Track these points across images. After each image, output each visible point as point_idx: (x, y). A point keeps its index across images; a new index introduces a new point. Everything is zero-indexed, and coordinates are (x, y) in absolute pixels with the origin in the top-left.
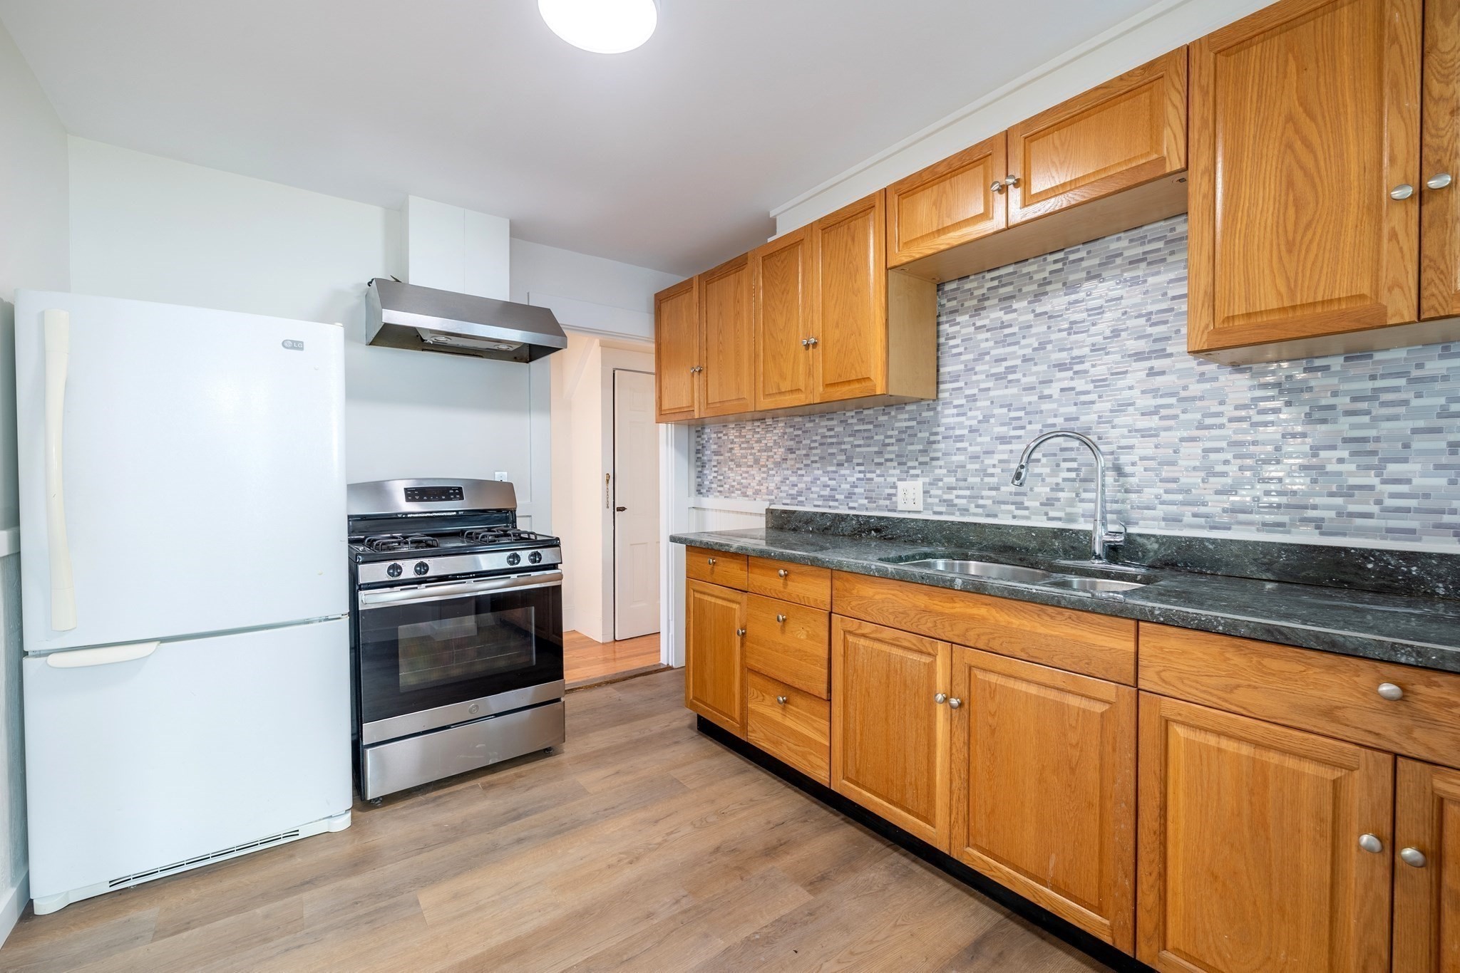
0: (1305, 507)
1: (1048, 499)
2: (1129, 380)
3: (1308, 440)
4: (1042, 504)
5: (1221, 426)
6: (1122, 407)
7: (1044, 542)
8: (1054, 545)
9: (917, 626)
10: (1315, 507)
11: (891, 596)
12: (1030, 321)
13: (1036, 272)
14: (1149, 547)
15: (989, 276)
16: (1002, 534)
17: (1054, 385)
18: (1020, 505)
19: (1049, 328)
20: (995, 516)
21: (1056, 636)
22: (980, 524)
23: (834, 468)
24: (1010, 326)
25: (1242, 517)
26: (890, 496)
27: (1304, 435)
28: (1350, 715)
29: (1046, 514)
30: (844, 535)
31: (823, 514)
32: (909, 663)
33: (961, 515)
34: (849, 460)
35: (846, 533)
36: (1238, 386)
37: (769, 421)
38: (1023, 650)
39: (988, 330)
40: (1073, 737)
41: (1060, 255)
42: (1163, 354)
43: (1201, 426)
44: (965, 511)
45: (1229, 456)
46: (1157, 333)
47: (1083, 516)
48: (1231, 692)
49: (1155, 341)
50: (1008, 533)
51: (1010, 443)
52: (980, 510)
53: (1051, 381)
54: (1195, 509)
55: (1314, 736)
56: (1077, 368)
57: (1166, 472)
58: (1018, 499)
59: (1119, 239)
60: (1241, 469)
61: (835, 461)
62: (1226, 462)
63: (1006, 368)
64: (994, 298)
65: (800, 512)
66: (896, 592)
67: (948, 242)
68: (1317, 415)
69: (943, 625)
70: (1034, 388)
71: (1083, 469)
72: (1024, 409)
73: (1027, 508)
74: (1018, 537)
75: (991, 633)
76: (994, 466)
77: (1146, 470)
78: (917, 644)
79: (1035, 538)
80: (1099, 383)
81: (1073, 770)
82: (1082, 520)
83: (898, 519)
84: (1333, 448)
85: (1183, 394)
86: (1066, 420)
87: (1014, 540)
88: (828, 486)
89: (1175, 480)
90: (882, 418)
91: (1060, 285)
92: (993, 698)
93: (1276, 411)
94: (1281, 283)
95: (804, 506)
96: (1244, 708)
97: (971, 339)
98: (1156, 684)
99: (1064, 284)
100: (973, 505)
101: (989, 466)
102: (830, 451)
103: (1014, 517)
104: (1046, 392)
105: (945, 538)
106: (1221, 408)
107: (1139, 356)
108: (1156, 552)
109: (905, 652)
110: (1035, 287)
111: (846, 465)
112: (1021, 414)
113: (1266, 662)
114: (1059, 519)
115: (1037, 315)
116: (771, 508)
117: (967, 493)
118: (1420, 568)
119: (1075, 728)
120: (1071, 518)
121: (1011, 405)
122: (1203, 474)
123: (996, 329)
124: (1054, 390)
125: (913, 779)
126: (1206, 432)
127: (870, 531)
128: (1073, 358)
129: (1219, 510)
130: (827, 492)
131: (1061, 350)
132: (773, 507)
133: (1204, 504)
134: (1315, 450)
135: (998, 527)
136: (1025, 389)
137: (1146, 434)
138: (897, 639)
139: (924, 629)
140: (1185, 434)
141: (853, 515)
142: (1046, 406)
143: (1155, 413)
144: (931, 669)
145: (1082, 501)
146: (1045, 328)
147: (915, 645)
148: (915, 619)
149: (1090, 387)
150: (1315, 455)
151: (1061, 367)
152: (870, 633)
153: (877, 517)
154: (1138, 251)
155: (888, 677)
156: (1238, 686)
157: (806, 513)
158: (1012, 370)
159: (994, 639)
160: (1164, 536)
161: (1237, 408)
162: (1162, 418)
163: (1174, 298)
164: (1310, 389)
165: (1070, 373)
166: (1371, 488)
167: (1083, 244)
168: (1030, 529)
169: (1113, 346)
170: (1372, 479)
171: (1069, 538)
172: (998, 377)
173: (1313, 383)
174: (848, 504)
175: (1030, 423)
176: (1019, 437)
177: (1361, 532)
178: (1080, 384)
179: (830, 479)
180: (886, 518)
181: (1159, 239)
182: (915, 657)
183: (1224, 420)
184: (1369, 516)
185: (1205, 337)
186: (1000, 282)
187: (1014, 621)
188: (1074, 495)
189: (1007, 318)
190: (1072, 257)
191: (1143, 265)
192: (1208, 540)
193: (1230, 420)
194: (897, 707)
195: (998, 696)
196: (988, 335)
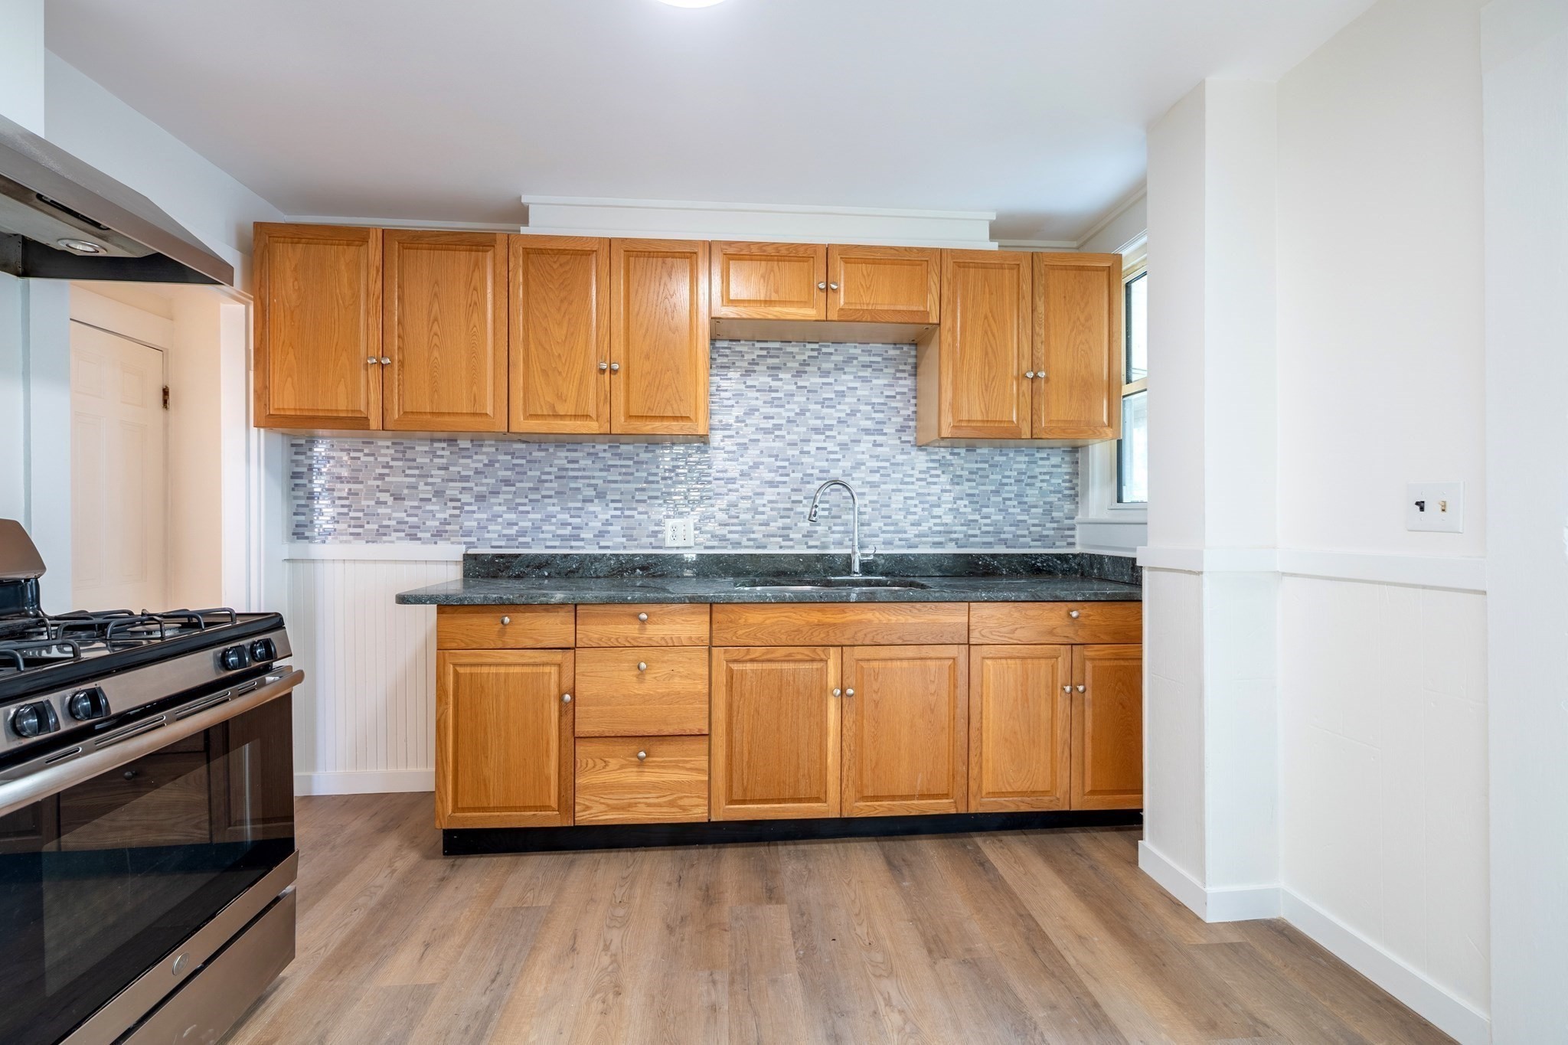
0: (951, 532)
1: (808, 532)
2: (863, 447)
3: (952, 494)
4: (803, 536)
5: (913, 483)
6: (858, 465)
7: (809, 566)
8: (816, 566)
9: (810, 639)
10: (955, 532)
11: (783, 619)
12: (793, 391)
13: (798, 353)
14: (879, 562)
15: (758, 345)
16: (775, 562)
17: (811, 444)
18: (786, 538)
19: (808, 399)
20: (765, 547)
21: (922, 623)
22: (755, 555)
23: (579, 505)
24: (777, 391)
25: (924, 539)
26: (655, 534)
27: (950, 491)
28: (1059, 631)
29: (806, 543)
30: (598, 577)
31: (566, 556)
32: (802, 673)
33: (733, 548)
34: (601, 495)
35: (601, 575)
36: (921, 459)
37: (464, 444)
38: (899, 638)
39: (758, 391)
40: (932, 688)
41: (816, 346)
42: (881, 433)
43: (903, 483)
44: (737, 544)
45: (917, 502)
46: (878, 418)
47: (833, 543)
48: (1014, 633)
49: (877, 423)
50: (781, 560)
51: (777, 487)
52: (751, 543)
53: (809, 441)
54: (900, 536)
55: (1045, 646)
56: (828, 433)
57: (885, 511)
58: (785, 532)
59: (855, 347)
60: (923, 510)
61: (580, 497)
62: (916, 506)
63: (774, 425)
64: (763, 365)
65: (527, 555)
66: (789, 614)
67: (775, 314)
68: (956, 480)
69: (835, 633)
70: (796, 444)
71: (833, 508)
72: (788, 460)
73: (791, 540)
74: (789, 563)
75: (876, 631)
76: (764, 505)
77: (873, 510)
78: (811, 655)
79: (802, 563)
80: (843, 446)
81: (932, 711)
82: (832, 546)
83: (669, 555)
84: (962, 499)
85: (893, 461)
86: (821, 471)
87: (786, 566)
88: (570, 524)
89: (890, 517)
90: (644, 456)
91: (816, 369)
92: (876, 680)
93: (938, 476)
94: (982, 406)
95: (530, 548)
96: (1019, 640)
97: (742, 395)
98: (979, 638)
99: (819, 369)
100: (745, 539)
101: (759, 505)
102: (573, 485)
103: (781, 547)
104: (806, 449)
105: (721, 570)
106: (911, 472)
107: (867, 432)
108: (883, 566)
109: (797, 664)
110: (796, 365)
111: (596, 501)
112: (786, 464)
113: (1028, 612)
114: (816, 547)
115: (798, 387)
116: (469, 552)
117: (739, 528)
118: (998, 562)
119: (934, 682)
120: (824, 546)
121: (778, 456)
122: (903, 513)
123: (765, 391)
124: (811, 447)
125: (806, 771)
126: (905, 486)
127: (635, 570)
128: (825, 425)
129: (913, 536)
130: (568, 531)
131: (816, 418)
132: (471, 551)
133: (905, 532)
134: (955, 500)
135: (771, 556)
136: (789, 444)
137: (873, 485)
138: (790, 655)
139: (817, 640)
140: (894, 487)
141: (611, 555)
142: (805, 459)
143: (878, 472)
144: (823, 673)
145: (833, 532)
146: (804, 399)
147: (808, 656)
148: (809, 633)
149: (837, 449)
150: (955, 503)
151: (817, 430)
152: (760, 656)
153: (643, 555)
154: (867, 359)
155: (780, 691)
156: (1017, 629)
157: (537, 556)
158: (778, 427)
159: (878, 634)
160: (888, 555)
161: (920, 472)
162: (882, 475)
163: (887, 397)
164: (952, 465)
165: (823, 437)
166: (977, 521)
167: (832, 343)
168: (798, 556)
169: (851, 420)
170: (977, 517)
171: (828, 560)
172: (766, 431)
173: (954, 462)
174: (598, 544)
175: (793, 472)
176: (785, 483)
177: (973, 545)
178: (831, 446)
179: (571, 517)
180: (655, 555)
181: (879, 355)
182: (807, 666)
183: (914, 480)
184: (975, 536)
185: (950, 429)
186: (768, 353)
187: (892, 618)
188: (827, 528)
189: (775, 384)
190: (824, 350)
191: (870, 370)
192: (911, 555)
193: (918, 480)
194: (790, 714)
195: (880, 677)
196: (758, 394)
